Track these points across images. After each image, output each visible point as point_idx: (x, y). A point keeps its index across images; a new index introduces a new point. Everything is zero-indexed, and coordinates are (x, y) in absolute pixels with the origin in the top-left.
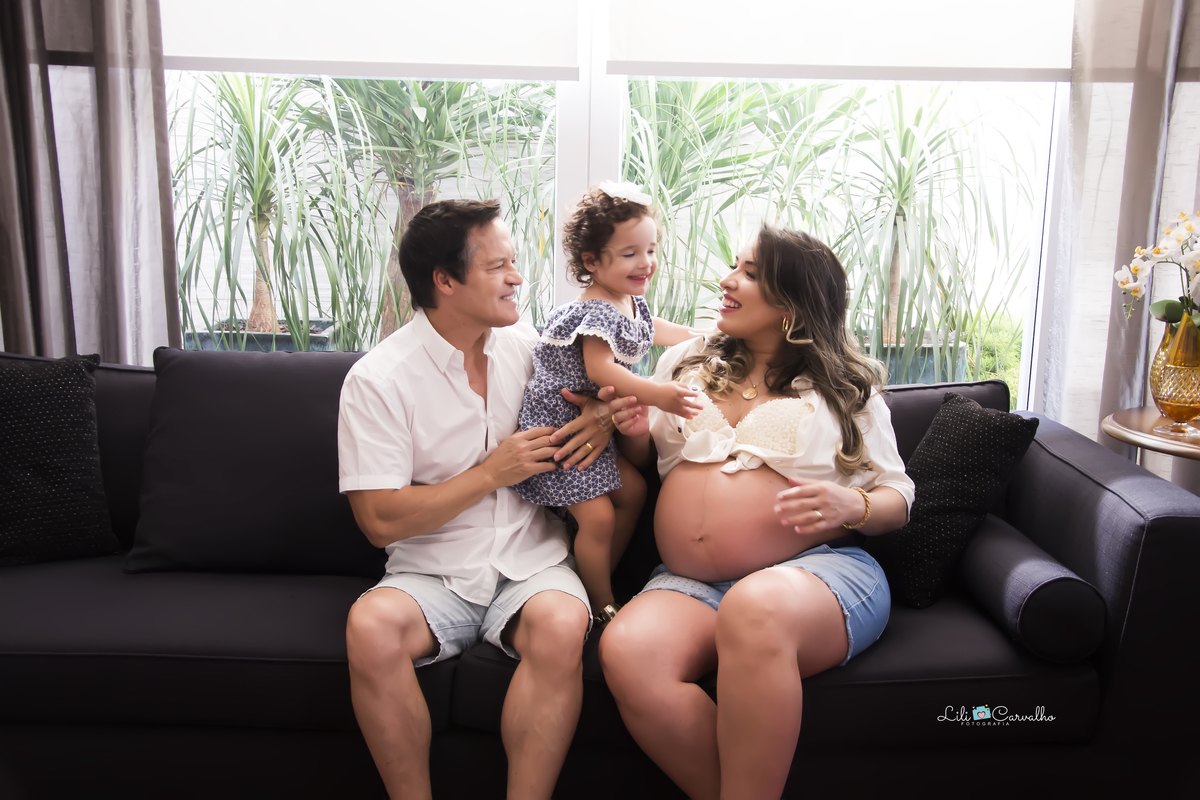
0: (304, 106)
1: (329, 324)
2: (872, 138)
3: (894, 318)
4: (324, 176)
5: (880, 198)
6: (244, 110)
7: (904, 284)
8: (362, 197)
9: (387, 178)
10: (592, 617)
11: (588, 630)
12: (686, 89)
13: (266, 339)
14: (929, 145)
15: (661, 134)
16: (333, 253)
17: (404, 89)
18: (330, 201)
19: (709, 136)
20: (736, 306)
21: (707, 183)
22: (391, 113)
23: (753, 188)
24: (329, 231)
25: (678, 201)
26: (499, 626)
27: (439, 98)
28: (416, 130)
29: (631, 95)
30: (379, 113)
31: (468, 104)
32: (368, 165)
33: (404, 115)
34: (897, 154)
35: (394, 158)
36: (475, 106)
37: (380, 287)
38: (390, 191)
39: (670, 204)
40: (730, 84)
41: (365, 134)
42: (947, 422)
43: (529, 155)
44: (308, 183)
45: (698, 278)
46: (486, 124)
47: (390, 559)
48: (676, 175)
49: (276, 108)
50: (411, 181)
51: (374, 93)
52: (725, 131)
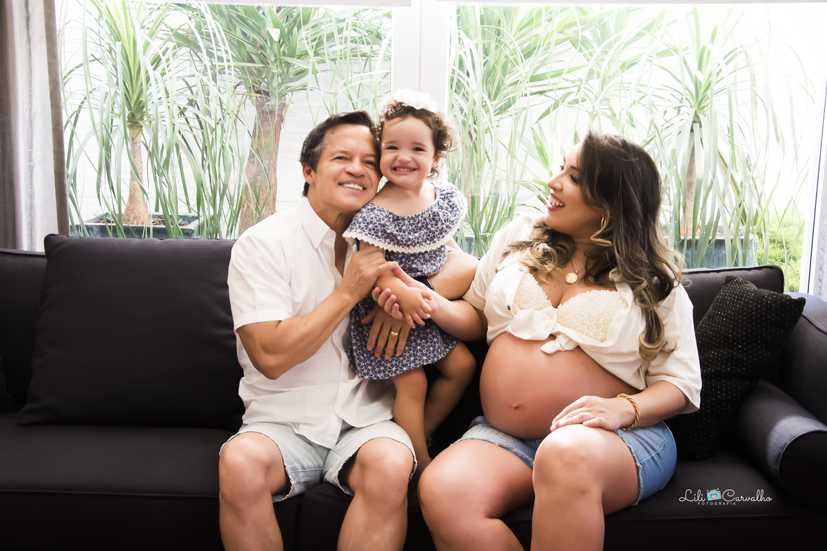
0: (173, 27)
1: (194, 218)
2: (674, 55)
3: (690, 215)
4: (190, 88)
5: (680, 107)
6: (120, 30)
7: (699, 183)
8: (224, 107)
9: (246, 91)
10: (416, 461)
11: (413, 471)
12: (507, 12)
13: (139, 231)
14: (724, 59)
15: (486, 53)
16: (198, 155)
17: (261, 12)
18: (195, 110)
19: (528, 54)
20: (561, 205)
21: (526, 95)
22: (249, 33)
23: (569, 99)
24: (194, 136)
25: (501, 110)
26: (337, 468)
27: (291, 20)
28: (271, 48)
29: (459, 19)
30: (239, 34)
31: (316, 25)
32: (230, 78)
33: (260, 35)
34: (694, 69)
35: (252, 74)
36: (323, 27)
37: (239, 186)
38: (248, 102)
39: (492, 114)
40: (547, 9)
41: (226, 52)
42: (726, 300)
43: (370, 71)
44: (176, 95)
45: (517, 179)
46: (333, 43)
47: (247, 411)
48: (498, 89)
49: (148, 28)
50: (267, 94)
51: (234, 16)
52: (541, 49)
